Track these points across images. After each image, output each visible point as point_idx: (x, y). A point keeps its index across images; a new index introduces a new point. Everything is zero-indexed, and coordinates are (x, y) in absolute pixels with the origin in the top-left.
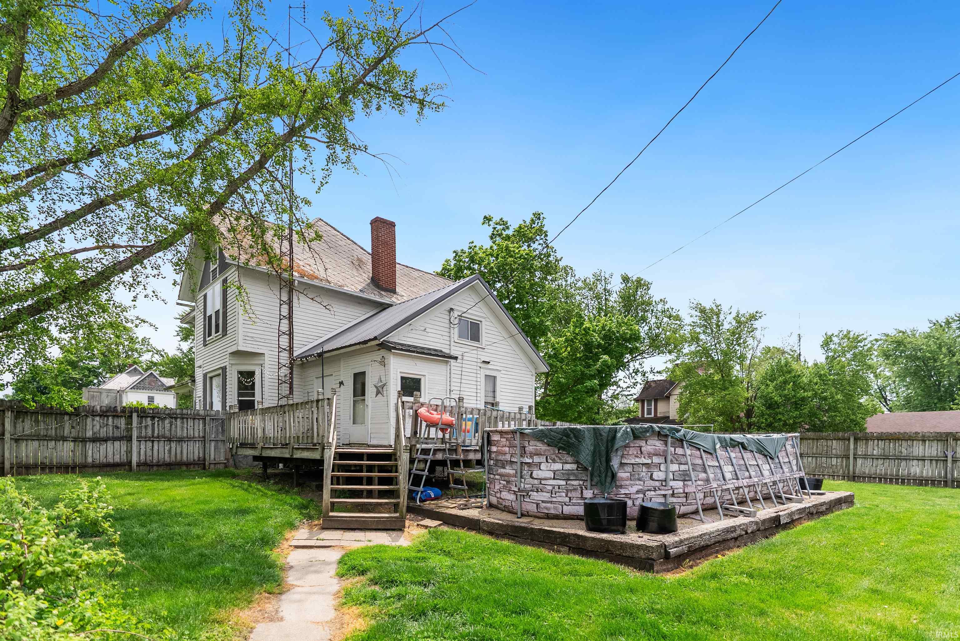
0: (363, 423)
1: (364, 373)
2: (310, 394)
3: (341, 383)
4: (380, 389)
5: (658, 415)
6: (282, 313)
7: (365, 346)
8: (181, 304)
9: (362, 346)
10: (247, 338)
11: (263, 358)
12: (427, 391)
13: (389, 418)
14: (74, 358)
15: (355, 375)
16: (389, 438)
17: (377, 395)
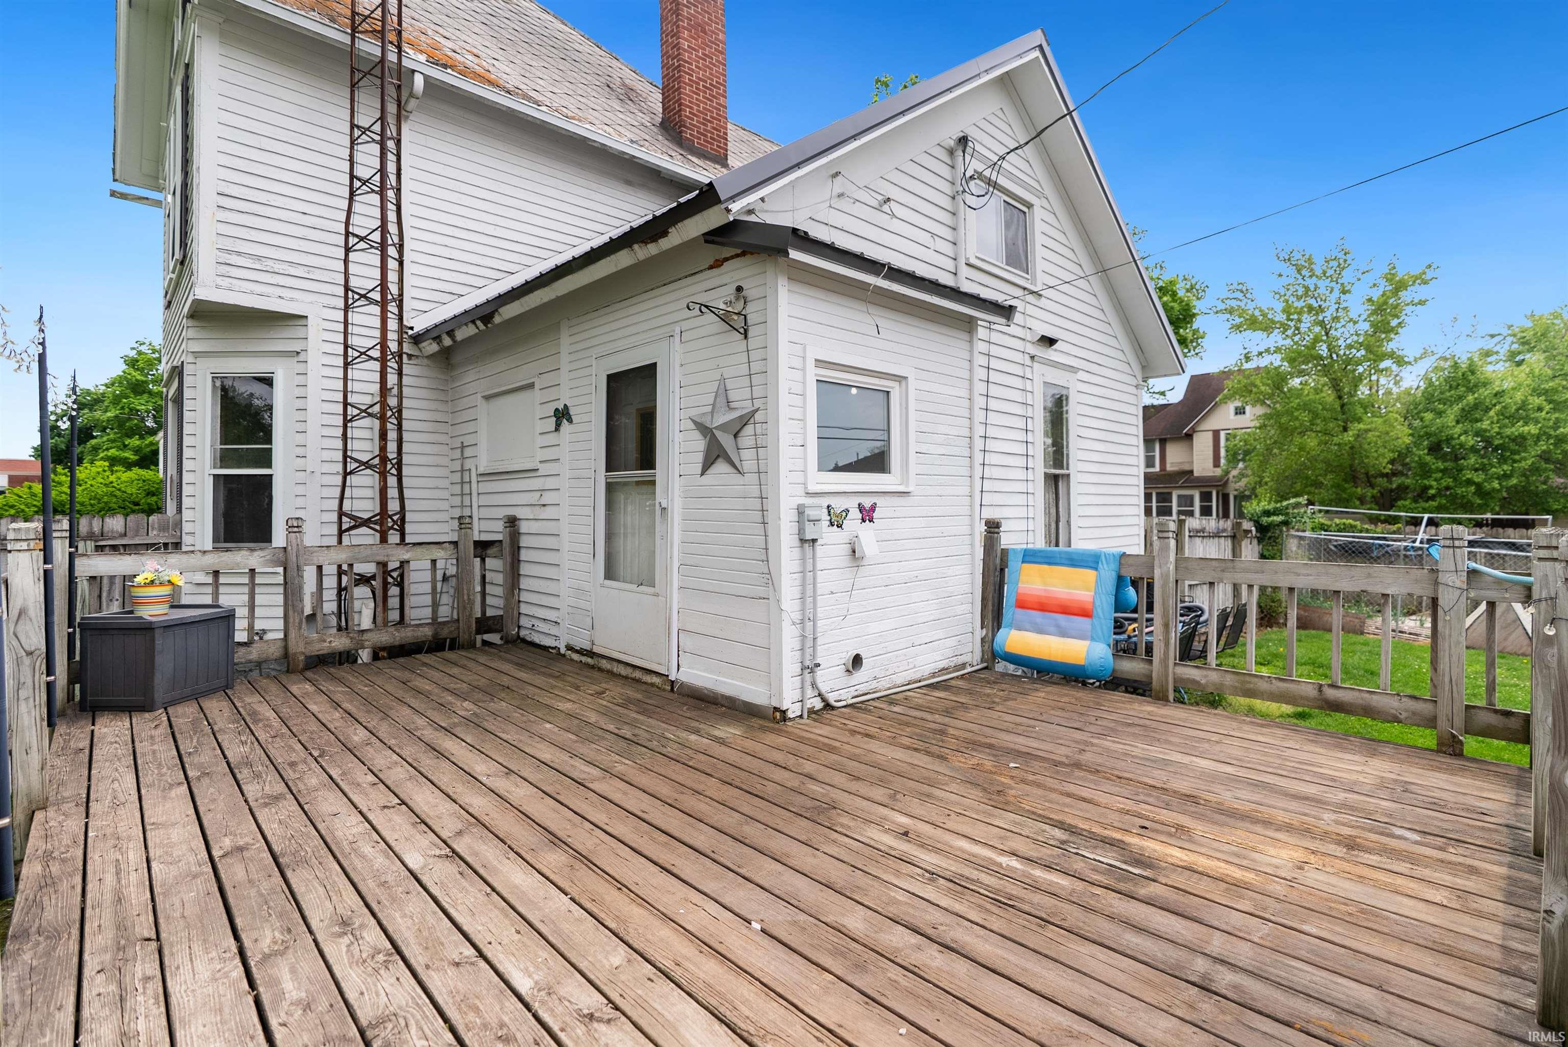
0: (647, 580)
1: (649, 372)
2: (468, 452)
3: (562, 415)
4: (726, 440)
5: (1169, 468)
6: (361, 172)
7: (653, 249)
8: (124, 196)
9: (642, 252)
10: (234, 259)
11: (299, 332)
12: (913, 448)
13: (770, 579)
14: (139, 377)
15: (614, 380)
16: (772, 675)
17: (707, 465)
